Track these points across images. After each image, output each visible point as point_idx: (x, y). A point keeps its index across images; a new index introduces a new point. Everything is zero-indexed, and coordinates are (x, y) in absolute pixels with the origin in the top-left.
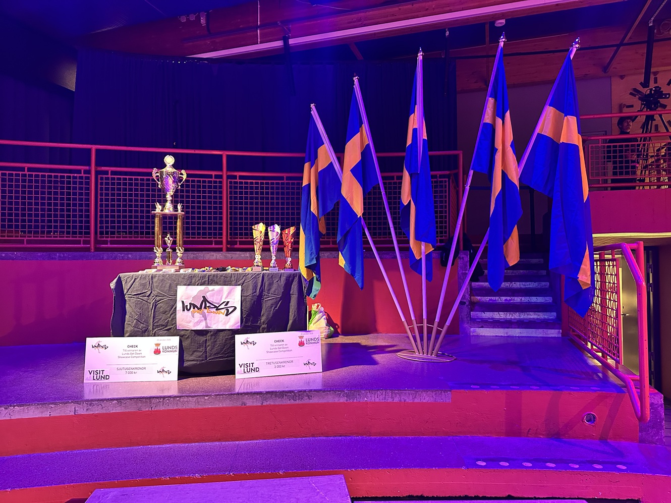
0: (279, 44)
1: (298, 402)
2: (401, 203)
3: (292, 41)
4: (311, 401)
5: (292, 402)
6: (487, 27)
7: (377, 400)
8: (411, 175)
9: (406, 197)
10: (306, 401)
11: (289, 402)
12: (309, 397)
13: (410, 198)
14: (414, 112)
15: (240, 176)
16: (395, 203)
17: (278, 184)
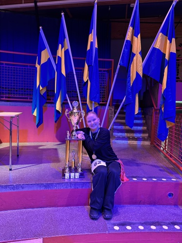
0: (32, 4)
1: (15, 191)
2: (83, 80)
3: (39, 4)
4: (24, 190)
5: (12, 191)
6: (127, 6)
7: (62, 188)
8: (88, 66)
9: (86, 78)
10: (21, 190)
11: (10, 191)
12: (23, 188)
13: (88, 78)
14: (91, 33)
15: (5, 64)
16: (80, 80)
17: (25, 69)
